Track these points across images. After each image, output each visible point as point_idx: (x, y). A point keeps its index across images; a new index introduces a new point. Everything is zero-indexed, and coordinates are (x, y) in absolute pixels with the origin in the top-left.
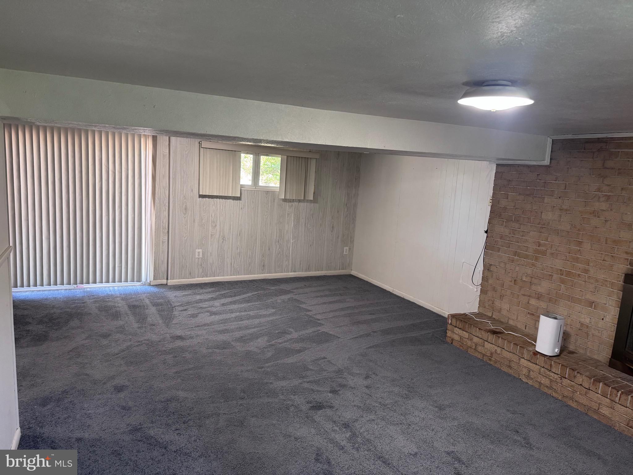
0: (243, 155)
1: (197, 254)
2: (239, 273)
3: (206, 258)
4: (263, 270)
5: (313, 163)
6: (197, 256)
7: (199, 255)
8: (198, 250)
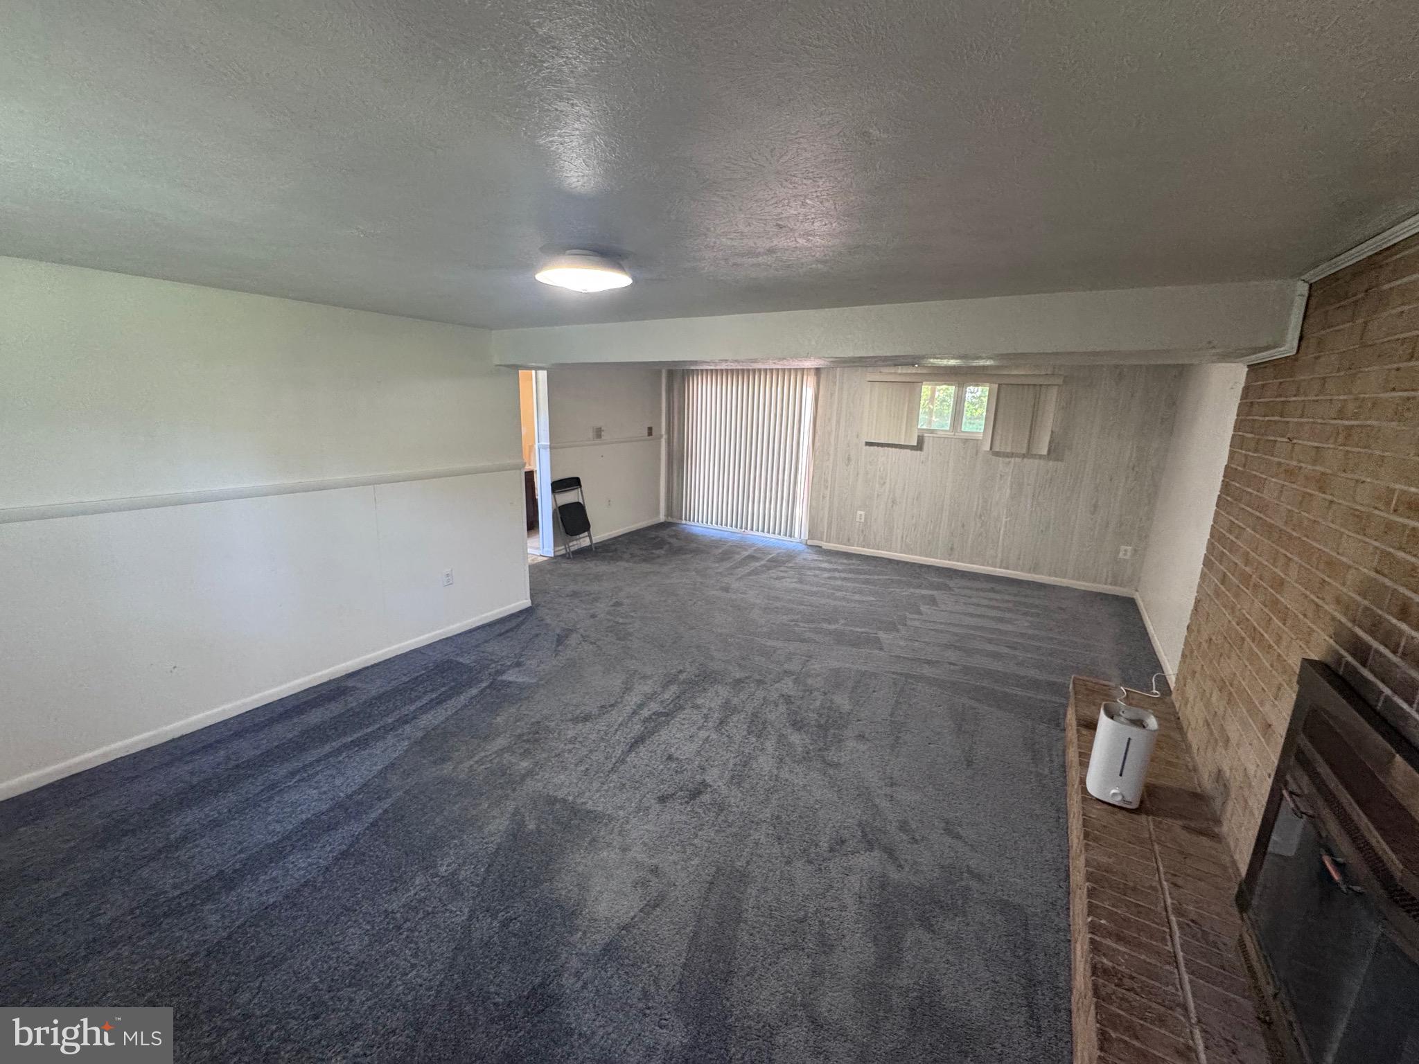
1: (858, 516)
2: (912, 552)
3: (869, 523)
5: (1053, 394)
7: (860, 519)
8: (859, 512)
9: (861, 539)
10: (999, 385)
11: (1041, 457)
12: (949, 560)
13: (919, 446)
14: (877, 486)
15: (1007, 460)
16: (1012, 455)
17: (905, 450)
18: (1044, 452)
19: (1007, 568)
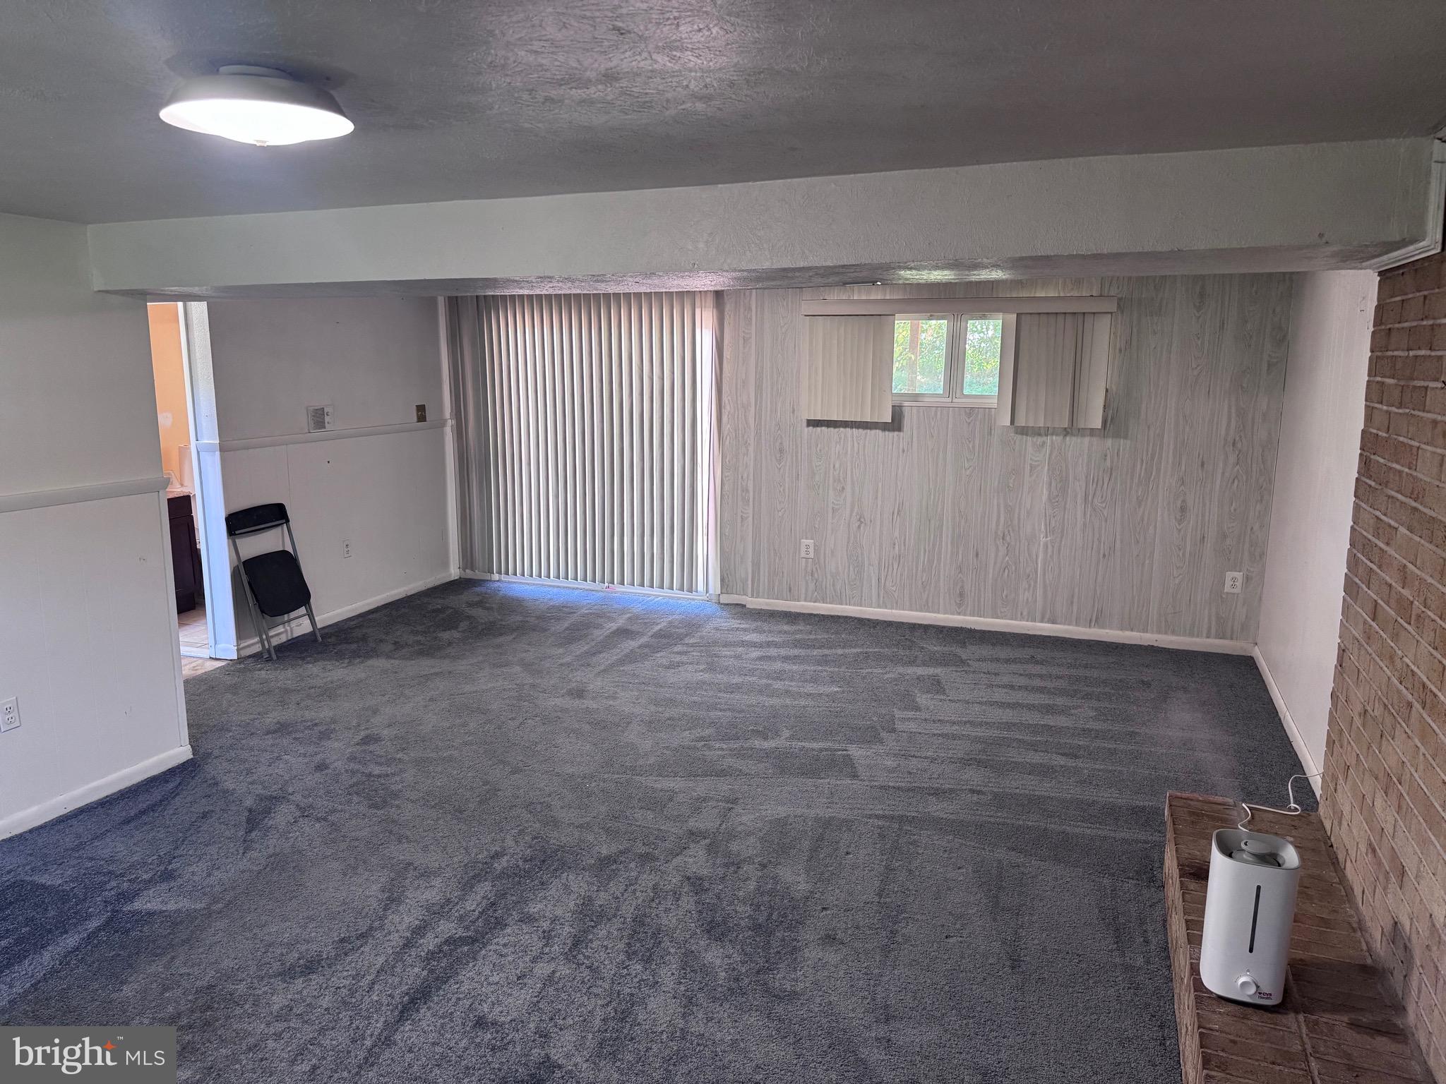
0: (899, 323)
1: (803, 549)
2: (898, 605)
3: (822, 559)
4: (960, 606)
5: (1102, 326)
6: (803, 554)
7: (808, 552)
8: (805, 542)
9: (812, 586)
10: (1019, 315)
11: (1092, 432)
12: (959, 614)
13: (896, 424)
14: (831, 492)
15: (1040, 440)
16: (1046, 432)
17: (873, 432)
18: (1097, 424)
19: (1054, 622)
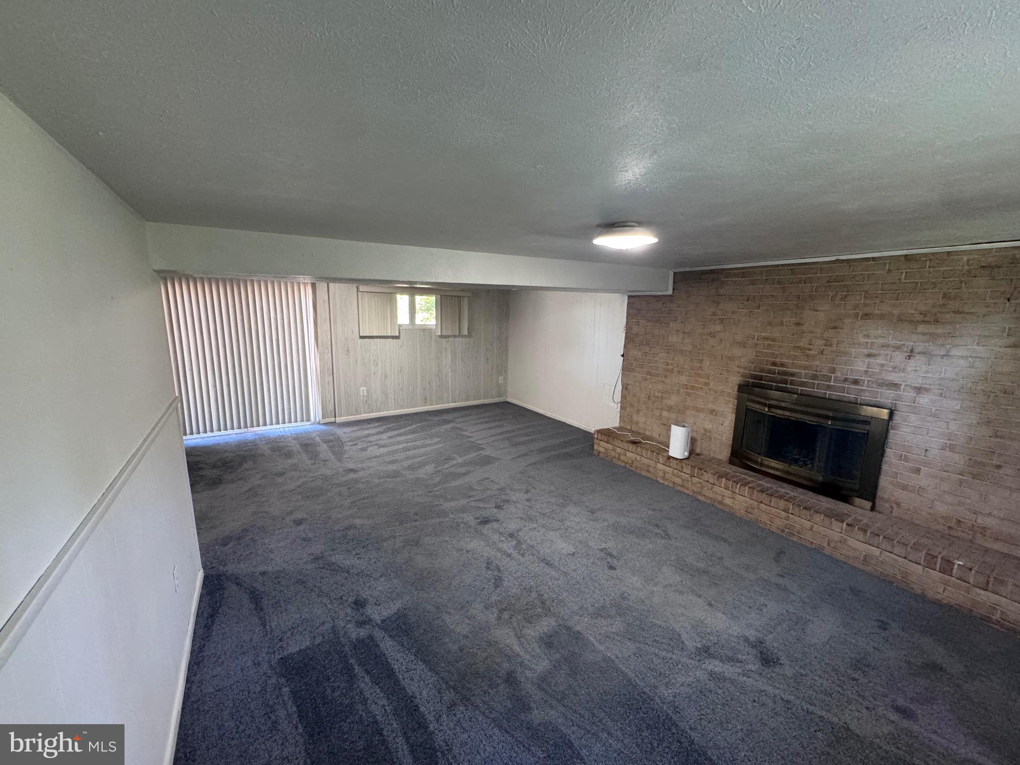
0: (399, 296)
1: (361, 392)
2: (402, 407)
3: (370, 394)
4: (425, 403)
5: (466, 300)
6: (362, 394)
7: (363, 393)
8: (362, 389)
9: (366, 407)
10: (441, 296)
11: (465, 336)
13: (398, 337)
14: (372, 366)
15: (447, 340)
16: (449, 337)
17: (390, 340)
18: (467, 333)
